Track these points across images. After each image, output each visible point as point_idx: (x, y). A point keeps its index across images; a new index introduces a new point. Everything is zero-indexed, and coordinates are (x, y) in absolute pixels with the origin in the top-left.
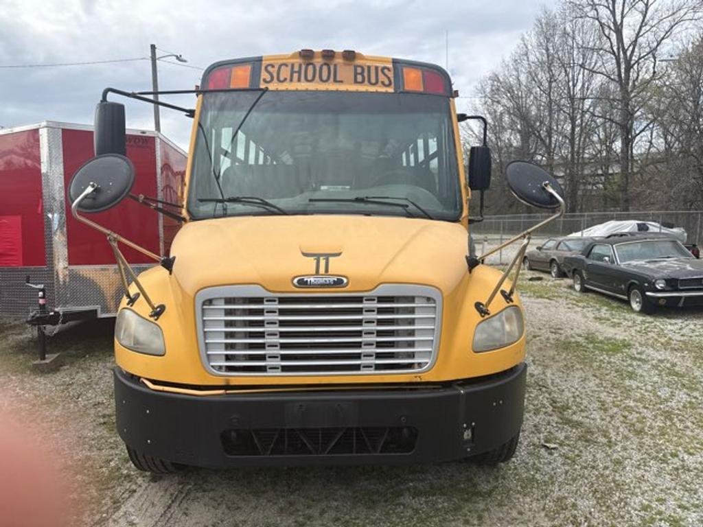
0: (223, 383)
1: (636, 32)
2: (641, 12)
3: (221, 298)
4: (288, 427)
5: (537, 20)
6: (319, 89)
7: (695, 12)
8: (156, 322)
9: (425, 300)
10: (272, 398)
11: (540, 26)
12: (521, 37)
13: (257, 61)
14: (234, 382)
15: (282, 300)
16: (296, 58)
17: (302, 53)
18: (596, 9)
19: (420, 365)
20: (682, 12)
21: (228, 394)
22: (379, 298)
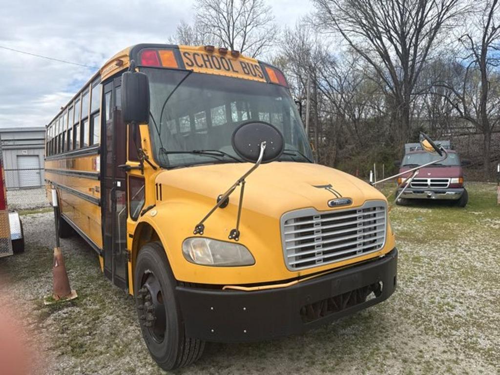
0: (296, 276)
1: (241, 48)
2: (242, 36)
3: (291, 219)
4: (333, 296)
5: (178, 28)
6: (227, 75)
7: (270, 41)
8: (238, 242)
9: (379, 208)
10: (325, 279)
11: (180, 33)
12: (169, 38)
13: (176, 48)
14: (303, 273)
15: (323, 216)
16: (202, 50)
17: (207, 48)
18: (220, 30)
19: (379, 246)
20: (264, 41)
21: (300, 282)
22: (363, 210)
